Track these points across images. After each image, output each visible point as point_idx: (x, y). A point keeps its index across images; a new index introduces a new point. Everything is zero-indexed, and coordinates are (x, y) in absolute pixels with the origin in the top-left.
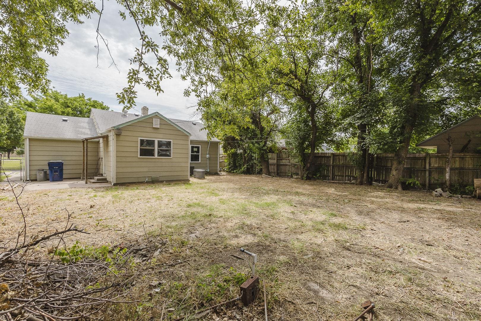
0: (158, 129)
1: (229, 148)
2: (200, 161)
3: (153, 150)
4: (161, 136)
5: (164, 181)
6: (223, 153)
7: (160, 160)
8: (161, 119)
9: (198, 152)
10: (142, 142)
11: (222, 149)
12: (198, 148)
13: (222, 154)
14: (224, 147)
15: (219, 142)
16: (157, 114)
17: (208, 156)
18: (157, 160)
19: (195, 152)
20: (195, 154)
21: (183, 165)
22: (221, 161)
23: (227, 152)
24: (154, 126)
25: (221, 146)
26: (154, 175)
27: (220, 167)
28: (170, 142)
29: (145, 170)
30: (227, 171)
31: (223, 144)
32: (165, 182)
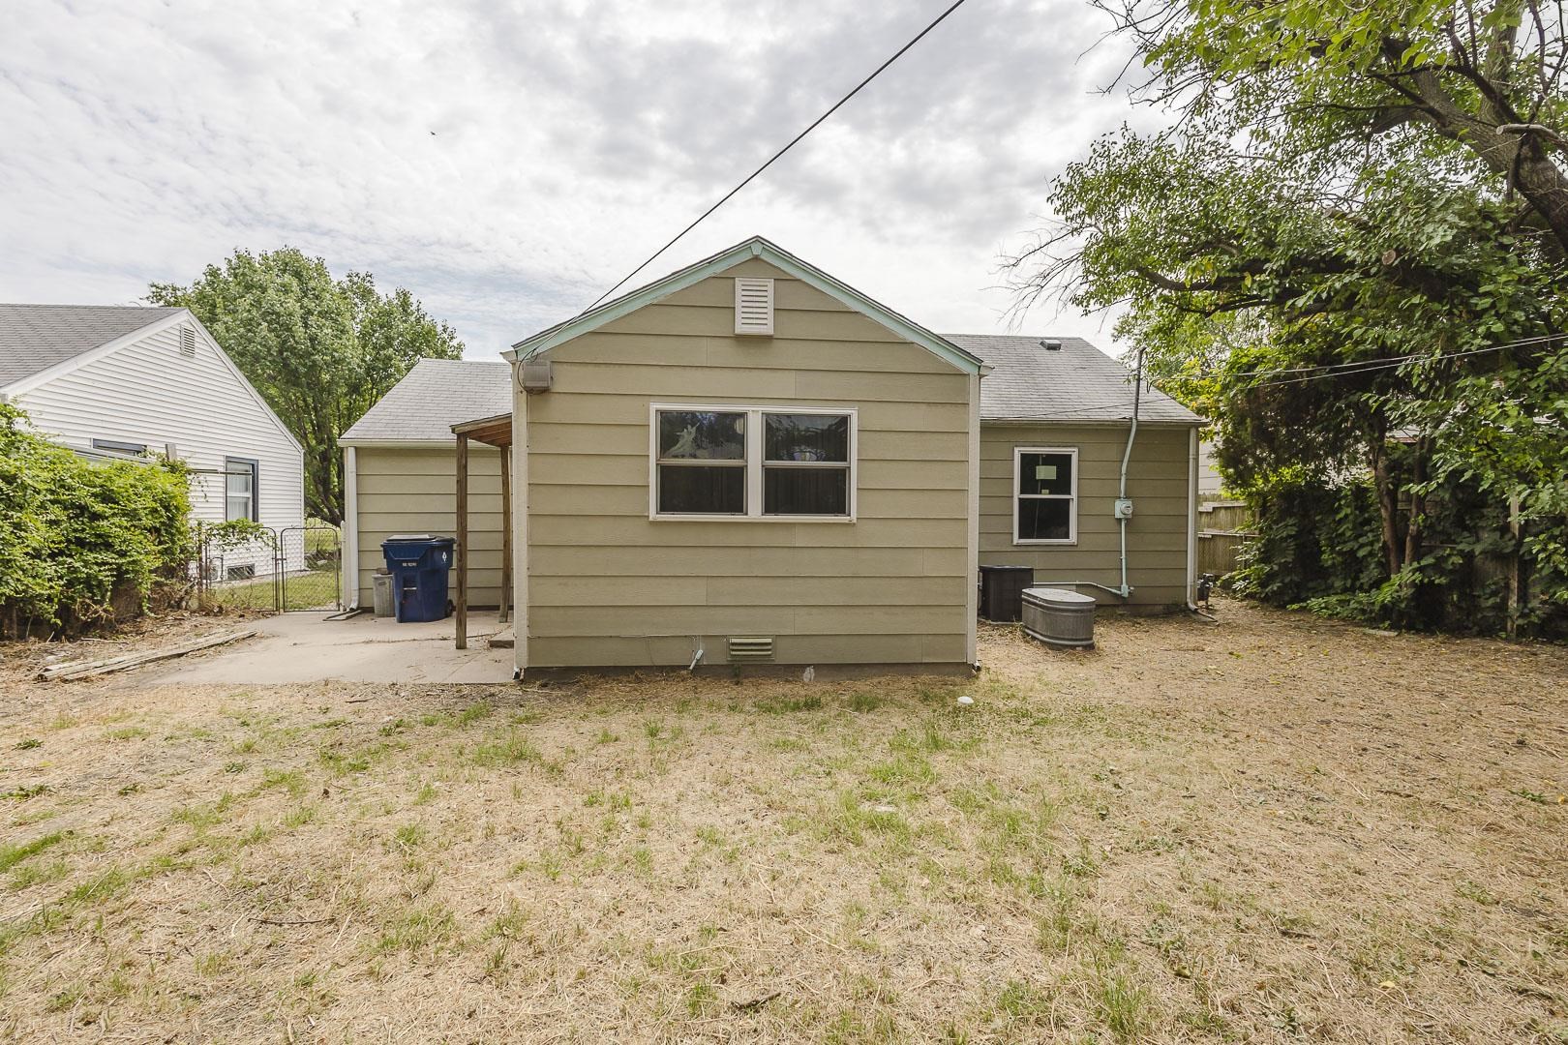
0: (766, 339)
1: (1259, 461)
2: (1073, 538)
3: (738, 475)
4: (785, 384)
5: (803, 667)
6: (1224, 493)
7: (780, 538)
8: (782, 279)
9: (1062, 484)
10: (672, 426)
11: (1215, 463)
12: (1063, 463)
13: (1216, 498)
14: (1232, 458)
15: (1197, 425)
16: (757, 250)
17: (1121, 508)
18: (761, 538)
19: (1046, 484)
20: (1045, 495)
21: (931, 565)
22: (1208, 533)
23: (1245, 484)
24: (740, 329)
25: (1206, 447)
26: (747, 629)
27: (1201, 567)
28: (844, 421)
29: (694, 593)
30: (1250, 596)
31: (1219, 441)
32: (809, 674)
